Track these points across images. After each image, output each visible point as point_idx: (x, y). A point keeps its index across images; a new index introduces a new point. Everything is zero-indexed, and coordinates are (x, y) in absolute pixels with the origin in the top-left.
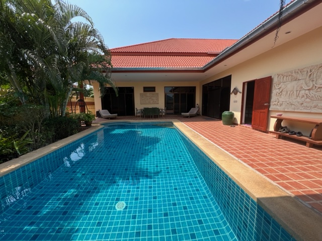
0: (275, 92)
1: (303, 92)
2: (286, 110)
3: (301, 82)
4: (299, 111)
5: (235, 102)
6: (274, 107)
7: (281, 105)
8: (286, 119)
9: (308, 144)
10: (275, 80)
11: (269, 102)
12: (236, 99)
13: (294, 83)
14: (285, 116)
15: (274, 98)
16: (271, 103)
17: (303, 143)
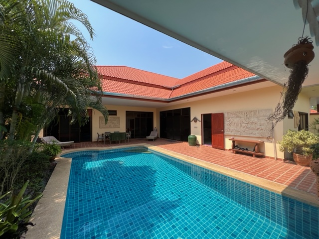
0: (226, 123)
1: (244, 125)
2: (235, 135)
3: (242, 119)
4: (243, 135)
5: (196, 127)
6: (227, 132)
7: (232, 131)
8: (237, 140)
9: (254, 156)
10: (226, 116)
11: (224, 130)
12: (196, 126)
13: (238, 119)
14: (236, 138)
15: (226, 127)
16: (225, 130)
17: (251, 155)
